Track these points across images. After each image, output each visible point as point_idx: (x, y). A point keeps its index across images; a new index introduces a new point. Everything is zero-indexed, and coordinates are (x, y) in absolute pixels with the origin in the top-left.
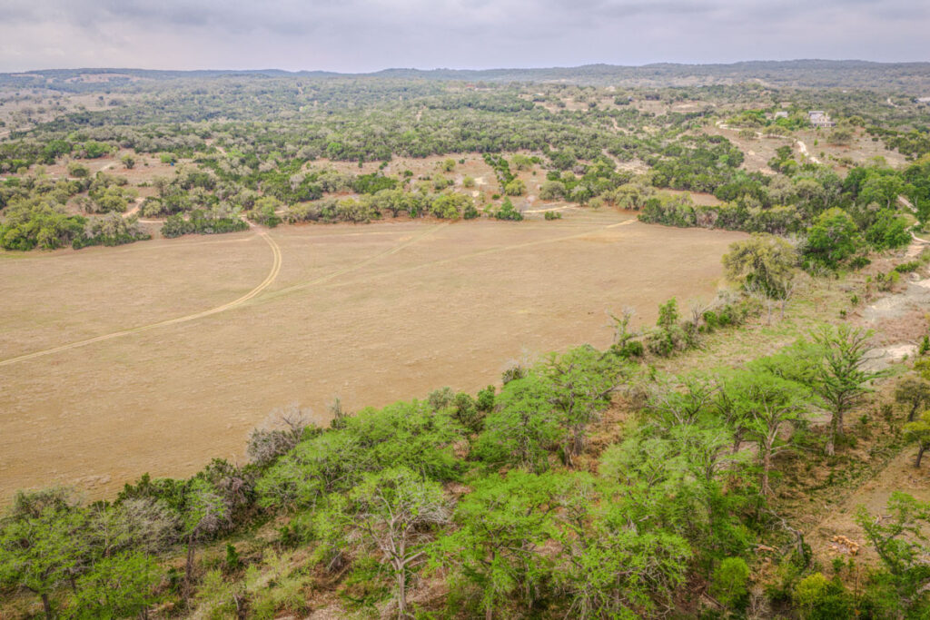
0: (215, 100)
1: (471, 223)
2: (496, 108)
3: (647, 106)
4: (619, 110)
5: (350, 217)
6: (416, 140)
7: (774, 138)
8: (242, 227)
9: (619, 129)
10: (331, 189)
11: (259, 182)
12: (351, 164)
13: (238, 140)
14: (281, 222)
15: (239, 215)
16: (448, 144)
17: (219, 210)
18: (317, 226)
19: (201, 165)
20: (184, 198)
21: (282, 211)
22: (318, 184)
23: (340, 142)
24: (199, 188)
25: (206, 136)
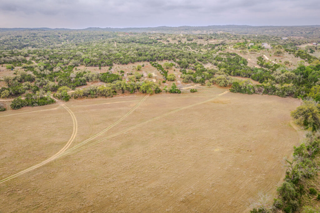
0: (26, 40)
1: (159, 95)
2: (143, 43)
3: (199, 42)
4: (190, 43)
5: (103, 94)
6: (122, 57)
7: (253, 53)
8: (52, 102)
9: (193, 50)
10: (90, 80)
11: (55, 77)
12: (95, 68)
13: (41, 57)
14: (70, 98)
15: (50, 95)
16: (135, 58)
17: (39, 94)
18: (88, 100)
19: (26, 69)
20: (21, 88)
21: (70, 92)
22: (83, 78)
23: (88, 58)
24: (27, 82)
25: (26, 56)
